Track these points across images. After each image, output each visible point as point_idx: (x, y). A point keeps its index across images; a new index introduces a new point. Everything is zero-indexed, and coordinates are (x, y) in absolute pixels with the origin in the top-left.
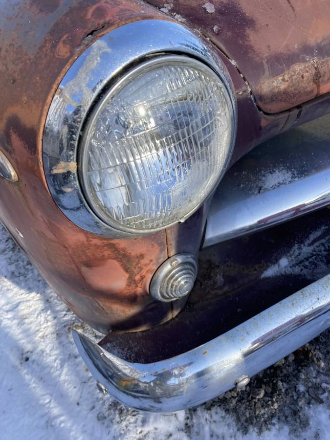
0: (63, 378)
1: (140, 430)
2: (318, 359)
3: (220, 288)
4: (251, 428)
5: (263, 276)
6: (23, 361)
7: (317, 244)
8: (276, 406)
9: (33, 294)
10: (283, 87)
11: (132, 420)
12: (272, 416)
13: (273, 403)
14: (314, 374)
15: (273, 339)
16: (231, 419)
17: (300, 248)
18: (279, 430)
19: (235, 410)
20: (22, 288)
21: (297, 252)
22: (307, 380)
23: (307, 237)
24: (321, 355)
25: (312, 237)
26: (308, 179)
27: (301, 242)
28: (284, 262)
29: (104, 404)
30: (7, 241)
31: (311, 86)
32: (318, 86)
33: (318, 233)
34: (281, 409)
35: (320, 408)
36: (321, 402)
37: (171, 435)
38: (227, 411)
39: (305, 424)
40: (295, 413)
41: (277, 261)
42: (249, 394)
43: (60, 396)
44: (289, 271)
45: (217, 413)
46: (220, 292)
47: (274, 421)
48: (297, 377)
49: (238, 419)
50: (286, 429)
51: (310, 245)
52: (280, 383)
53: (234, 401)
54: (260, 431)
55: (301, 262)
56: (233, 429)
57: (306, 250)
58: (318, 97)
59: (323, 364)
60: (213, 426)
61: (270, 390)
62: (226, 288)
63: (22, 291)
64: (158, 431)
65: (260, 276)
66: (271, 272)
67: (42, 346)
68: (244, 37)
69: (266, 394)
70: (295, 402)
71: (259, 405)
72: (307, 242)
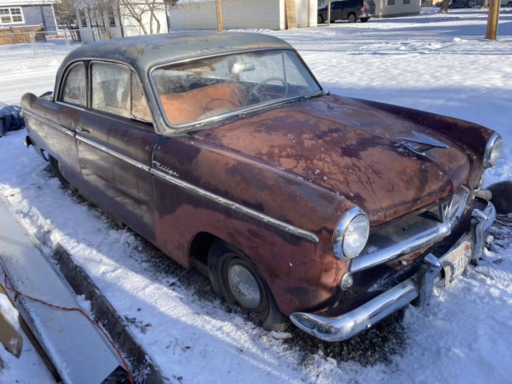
0: (266, 357)
1: (317, 370)
2: (392, 339)
3: (352, 295)
4: (368, 366)
5: (368, 291)
6: (240, 351)
7: (387, 280)
8: (377, 356)
9: (226, 323)
10: (376, 219)
11: (312, 367)
12: (376, 360)
13: (375, 355)
14: (391, 344)
15: (377, 313)
16: (358, 364)
17: (381, 281)
18: (380, 365)
19: (359, 361)
20: (217, 320)
21: (380, 282)
22: (388, 347)
23: (383, 277)
24: (393, 337)
25: (385, 277)
26: (383, 250)
27: (381, 278)
28: (375, 286)
29: (294, 364)
30: (193, 296)
31: (384, 219)
32: (386, 218)
33: (386, 276)
34: (379, 357)
35: (396, 356)
36: (396, 353)
37: (332, 370)
38: (355, 361)
39: (391, 362)
40: (386, 359)
41: (372, 286)
42: (364, 354)
43: (269, 364)
44: (378, 289)
45: (350, 363)
46: (353, 297)
47: (377, 362)
48: (385, 346)
49: (361, 364)
50: (383, 364)
51: (384, 280)
52: (377, 348)
53: (358, 358)
54: (372, 366)
55: (382, 286)
56: (360, 366)
57: (383, 282)
58: (386, 222)
59: (394, 341)
60: (351, 367)
61: (373, 351)
62: (355, 295)
63: (219, 321)
64: (326, 369)
65: (367, 290)
66: (370, 290)
67: (246, 345)
68: (364, 204)
69: (371, 353)
70: (385, 355)
71: (369, 357)
72: (383, 279)
